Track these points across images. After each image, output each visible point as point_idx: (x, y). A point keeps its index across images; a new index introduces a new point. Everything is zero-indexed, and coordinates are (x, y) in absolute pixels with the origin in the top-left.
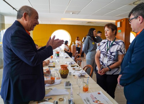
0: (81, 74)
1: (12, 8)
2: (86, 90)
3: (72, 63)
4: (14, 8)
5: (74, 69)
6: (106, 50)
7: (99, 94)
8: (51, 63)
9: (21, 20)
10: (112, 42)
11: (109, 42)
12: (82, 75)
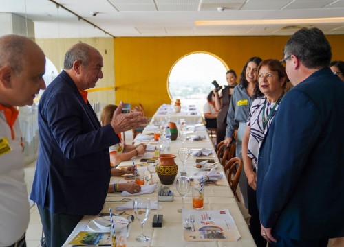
0: (208, 177)
1: (55, 5)
2: (199, 204)
3: (204, 153)
4: (58, 5)
5: (200, 167)
6: (261, 125)
7: (223, 213)
8: (152, 151)
9: (71, 72)
10: (273, 104)
11: (266, 105)
12: (211, 179)
